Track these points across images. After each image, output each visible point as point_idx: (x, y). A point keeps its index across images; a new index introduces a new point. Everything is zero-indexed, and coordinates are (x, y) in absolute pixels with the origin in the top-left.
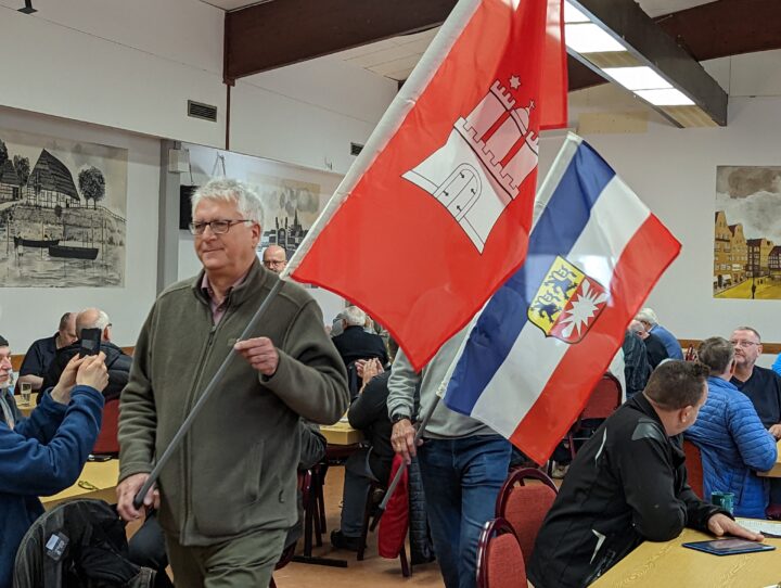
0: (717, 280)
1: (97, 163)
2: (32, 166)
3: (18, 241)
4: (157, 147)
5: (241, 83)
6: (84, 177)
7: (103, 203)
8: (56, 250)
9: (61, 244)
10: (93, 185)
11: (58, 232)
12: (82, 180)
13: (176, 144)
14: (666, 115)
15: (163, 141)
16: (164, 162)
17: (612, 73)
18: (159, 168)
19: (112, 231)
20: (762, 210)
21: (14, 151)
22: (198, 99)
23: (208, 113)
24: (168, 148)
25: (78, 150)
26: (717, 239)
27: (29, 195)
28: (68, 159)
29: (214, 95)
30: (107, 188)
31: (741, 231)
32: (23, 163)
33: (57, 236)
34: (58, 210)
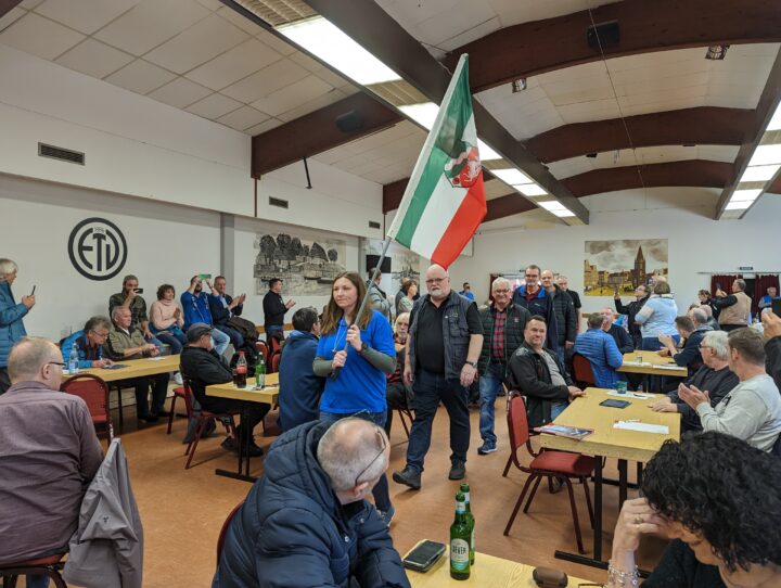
1: (335, 247)
2: (310, 248)
3: (306, 278)
4: (357, 240)
5: (389, 213)
6: (330, 252)
7: (337, 262)
8: (320, 281)
9: (321, 278)
10: (333, 255)
11: (320, 274)
12: (329, 254)
13: (364, 238)
14: (563, 221)
15: (360, 237)
16: (360, 246)
17: (541, 204)
18: (358, 248)
20: (605, 259)
21: (303, 243)
22: (373, 220)
23: (374, 225)
24: (361, 240)
25: (327, 242)
27: (309, 260)
28: (324, 246)
29: (379, 219)
30: (338, 256)
31: (596, 268)
32: (307, 247)
33: (320, 276)
34: (320, 266)
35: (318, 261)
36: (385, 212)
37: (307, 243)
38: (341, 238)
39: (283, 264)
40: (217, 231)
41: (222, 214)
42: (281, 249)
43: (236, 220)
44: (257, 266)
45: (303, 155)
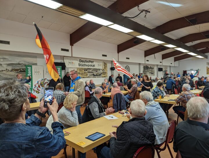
1: (153, 67)
5: (163, 60)
8: (151, 73)
10: (153, 68)
23: (161, 62)
24: (157, 65)
27: (150, 70)
28: (151, 67)
29: (161, 61)
35: (151, 70)
36: (162, 60)
37: (149, 67)
38: (154, 65)
39: (146, 70)
40: (138, 66)
41: (139, 63)
42: (146, 68)
43: (141, 64)
44: (143, 71)
45: (154, 54)
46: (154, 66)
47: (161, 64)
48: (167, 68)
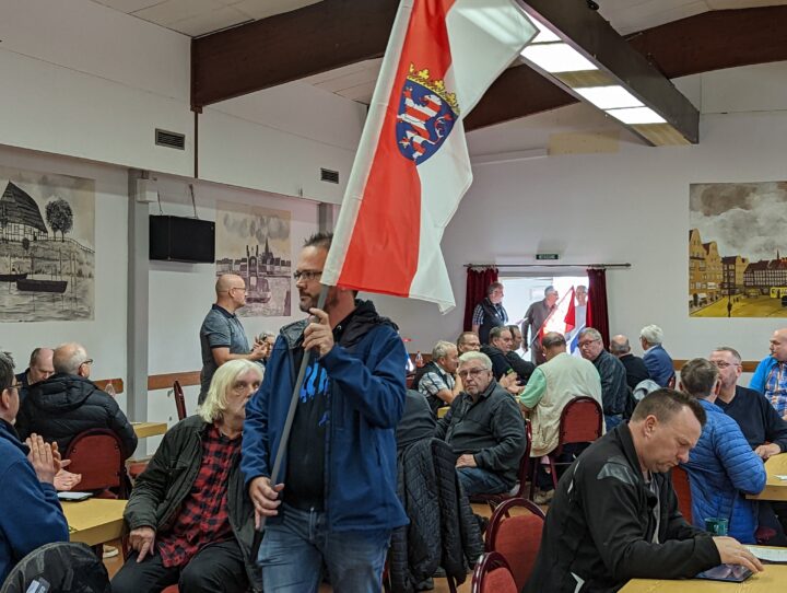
0: (692, 298)
1: (65, 194)
5: (208, 110)
6: (52, 209)
8: (24, 284)
9: (29, 277)
10: (61, 217)
11: (25, 266)
12: (49, 212)
13: (144, 174)
14: (637, 134)
15: (131, 170)
16: (132, 193)
18: (127, 199)
19: (81, 263)
22: (165, 127)
24: (136, 177)
25: (44, 181)
26: (691, 258)
28: (34, 191)
29: (181, 122)
30: (75, 219)
31: (715, 248)
33: (25, 269)
34: (26, 243)
35: (19, 230)
36: (197, 104)
38: (83, 174)
46: (80, 183)
47: (174, 162)
48: (283, 234)
